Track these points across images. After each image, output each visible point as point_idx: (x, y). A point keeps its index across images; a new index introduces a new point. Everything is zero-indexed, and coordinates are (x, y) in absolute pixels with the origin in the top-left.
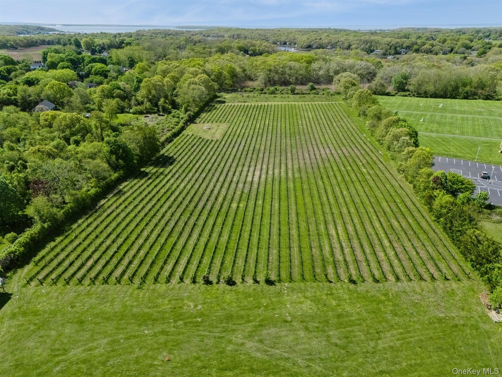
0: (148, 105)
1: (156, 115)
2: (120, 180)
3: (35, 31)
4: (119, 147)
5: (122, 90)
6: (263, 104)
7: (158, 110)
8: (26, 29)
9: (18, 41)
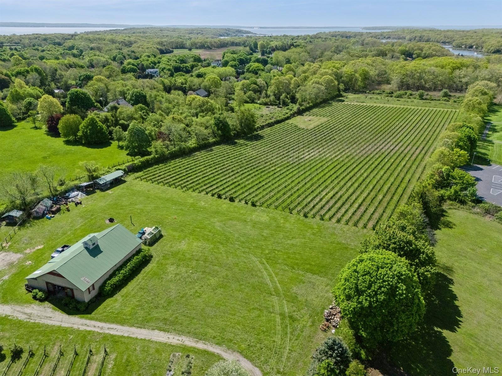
0: (272, 98)
1: (276, 107)
2: (215, 144)
3: (234, 33)
4: (221, 122)
5: (258, 85)
6: (385, 105)
7: (280, 103)
8: (227, 32)
9: (213, 43)
